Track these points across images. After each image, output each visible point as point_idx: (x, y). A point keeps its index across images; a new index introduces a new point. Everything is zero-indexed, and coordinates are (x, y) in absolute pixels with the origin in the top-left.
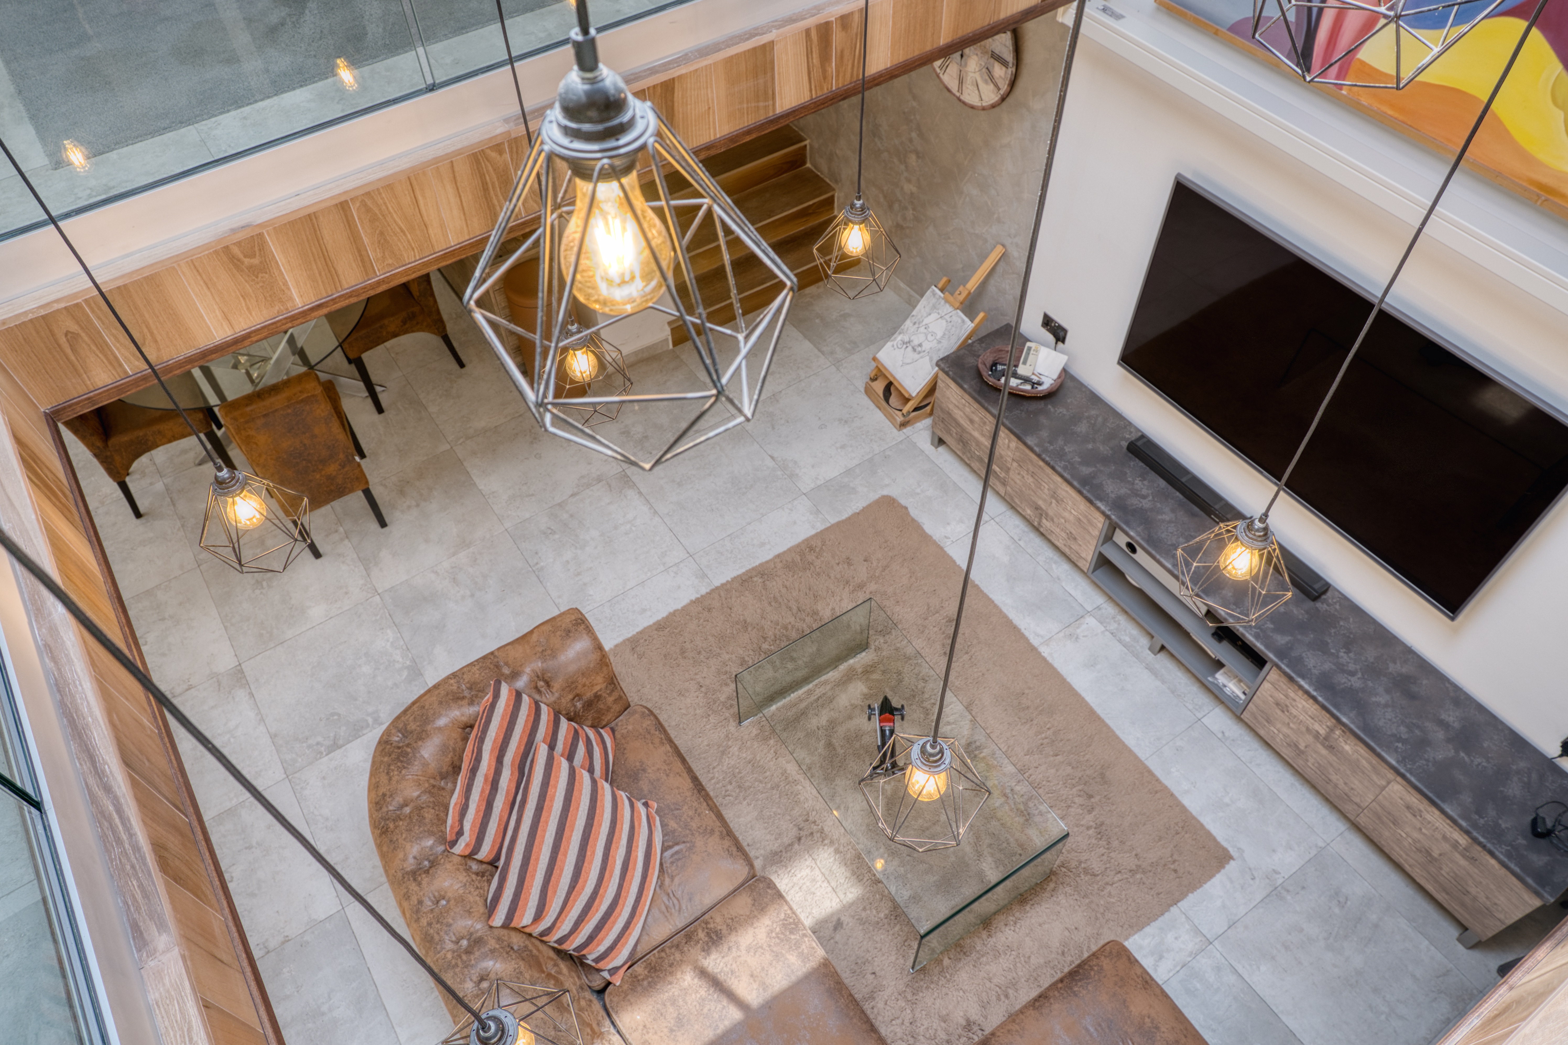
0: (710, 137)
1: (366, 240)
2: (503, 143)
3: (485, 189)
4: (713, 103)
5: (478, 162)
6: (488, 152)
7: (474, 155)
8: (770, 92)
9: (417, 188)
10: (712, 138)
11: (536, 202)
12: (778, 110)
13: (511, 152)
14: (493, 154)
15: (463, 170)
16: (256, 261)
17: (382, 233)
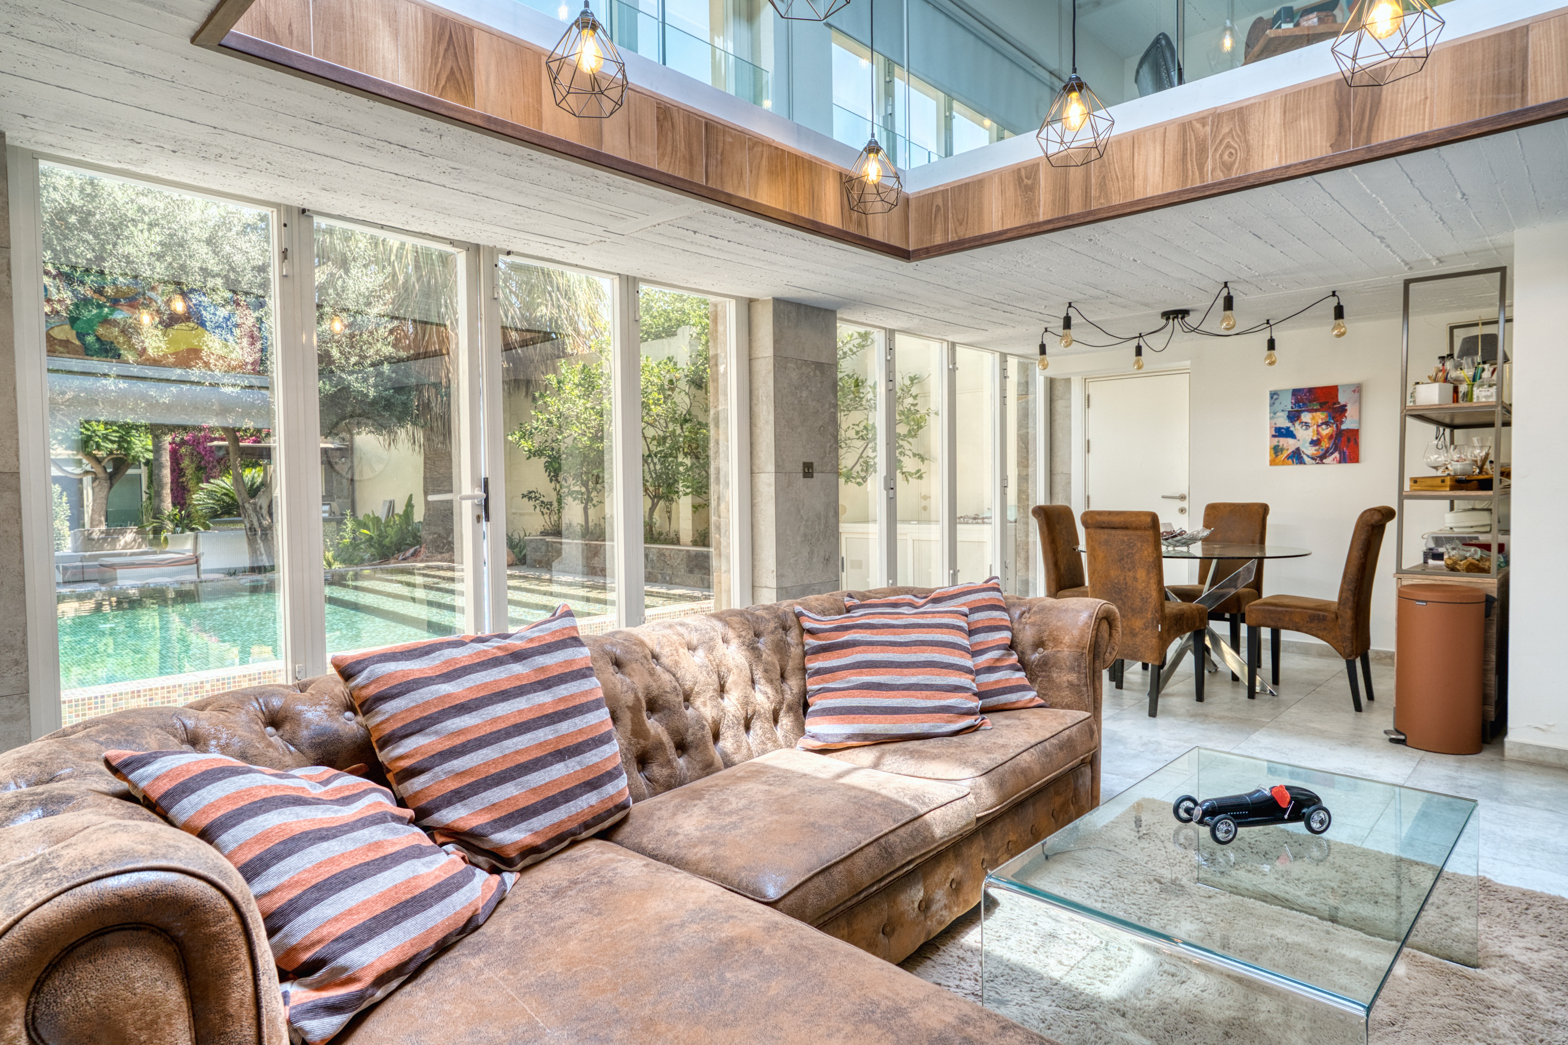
0: (1423, 128)
1: (1093, 181)
2: (1207, 117)
3: (1185, 154)
4: (1432, 92)
5: (1185, 131)
6: (1195, 123)
7: (1184, 124)
8: (1519, 83)
9: (1136, 145)
10: (1426, 130)
11: (1222, 171)
12: (1531, 103)
13: (1213, 125)
14: (1198, 126)
15: (1173, 135)
16: (1030, 182)
17: (1104, 177)
